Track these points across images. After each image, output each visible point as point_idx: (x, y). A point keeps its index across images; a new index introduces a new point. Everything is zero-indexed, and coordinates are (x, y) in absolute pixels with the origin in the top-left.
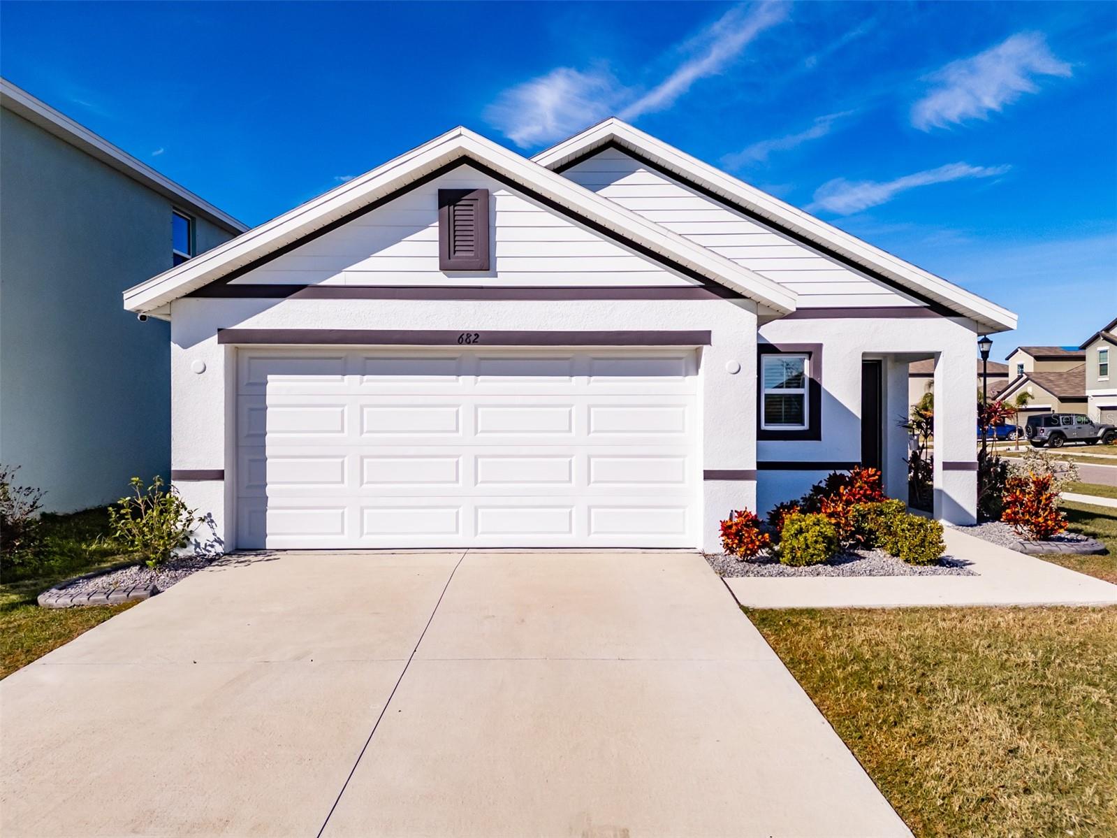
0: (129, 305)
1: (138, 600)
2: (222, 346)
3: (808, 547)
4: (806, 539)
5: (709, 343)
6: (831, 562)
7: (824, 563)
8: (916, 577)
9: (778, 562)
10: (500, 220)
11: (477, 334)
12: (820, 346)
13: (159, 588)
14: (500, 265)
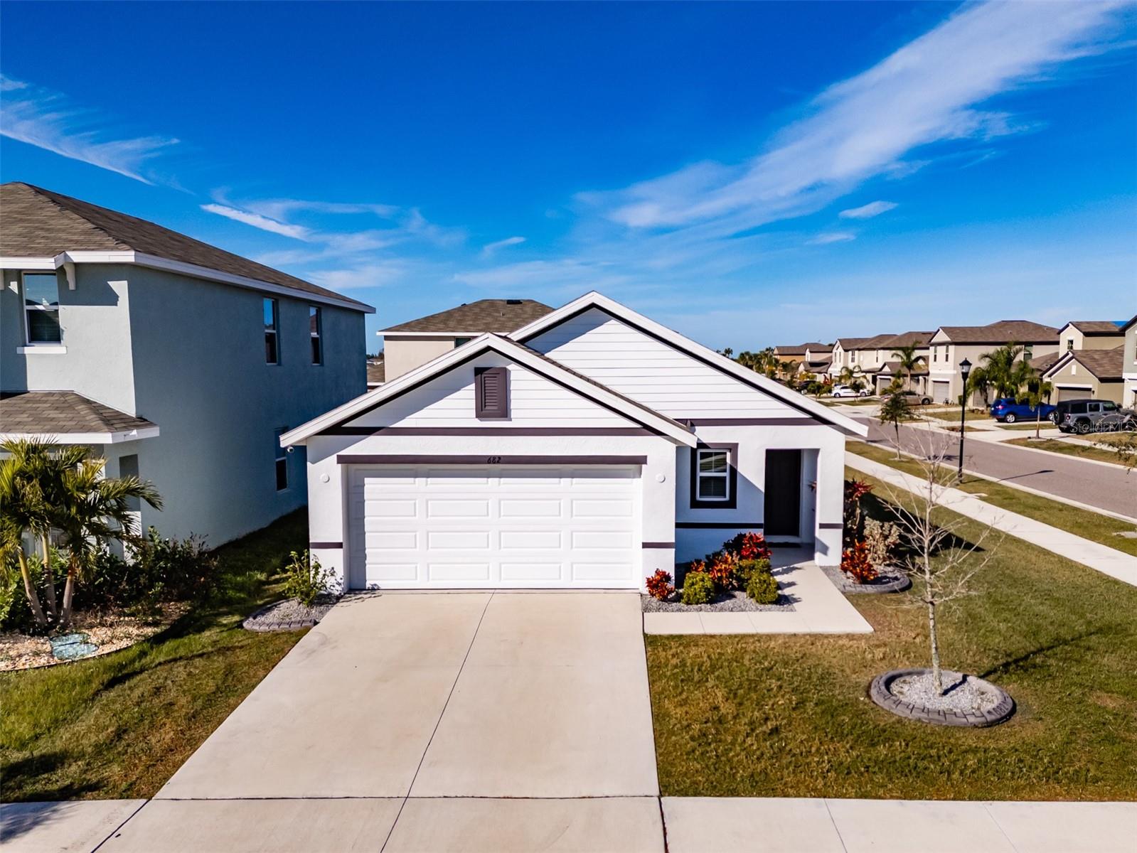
0: (283, 445)
1: (307, 630)
2: (340, 465)
3: (696, 594)
4: (695, 589)
5: (646, 463)
6: (711, 602)
7: (707, 603)
8: (758, 613)
9: (680, 602)
10: (514, 386)
11: (500, 457)
12: (737, 444)
13: (317, 620)
14: (513, 414)
